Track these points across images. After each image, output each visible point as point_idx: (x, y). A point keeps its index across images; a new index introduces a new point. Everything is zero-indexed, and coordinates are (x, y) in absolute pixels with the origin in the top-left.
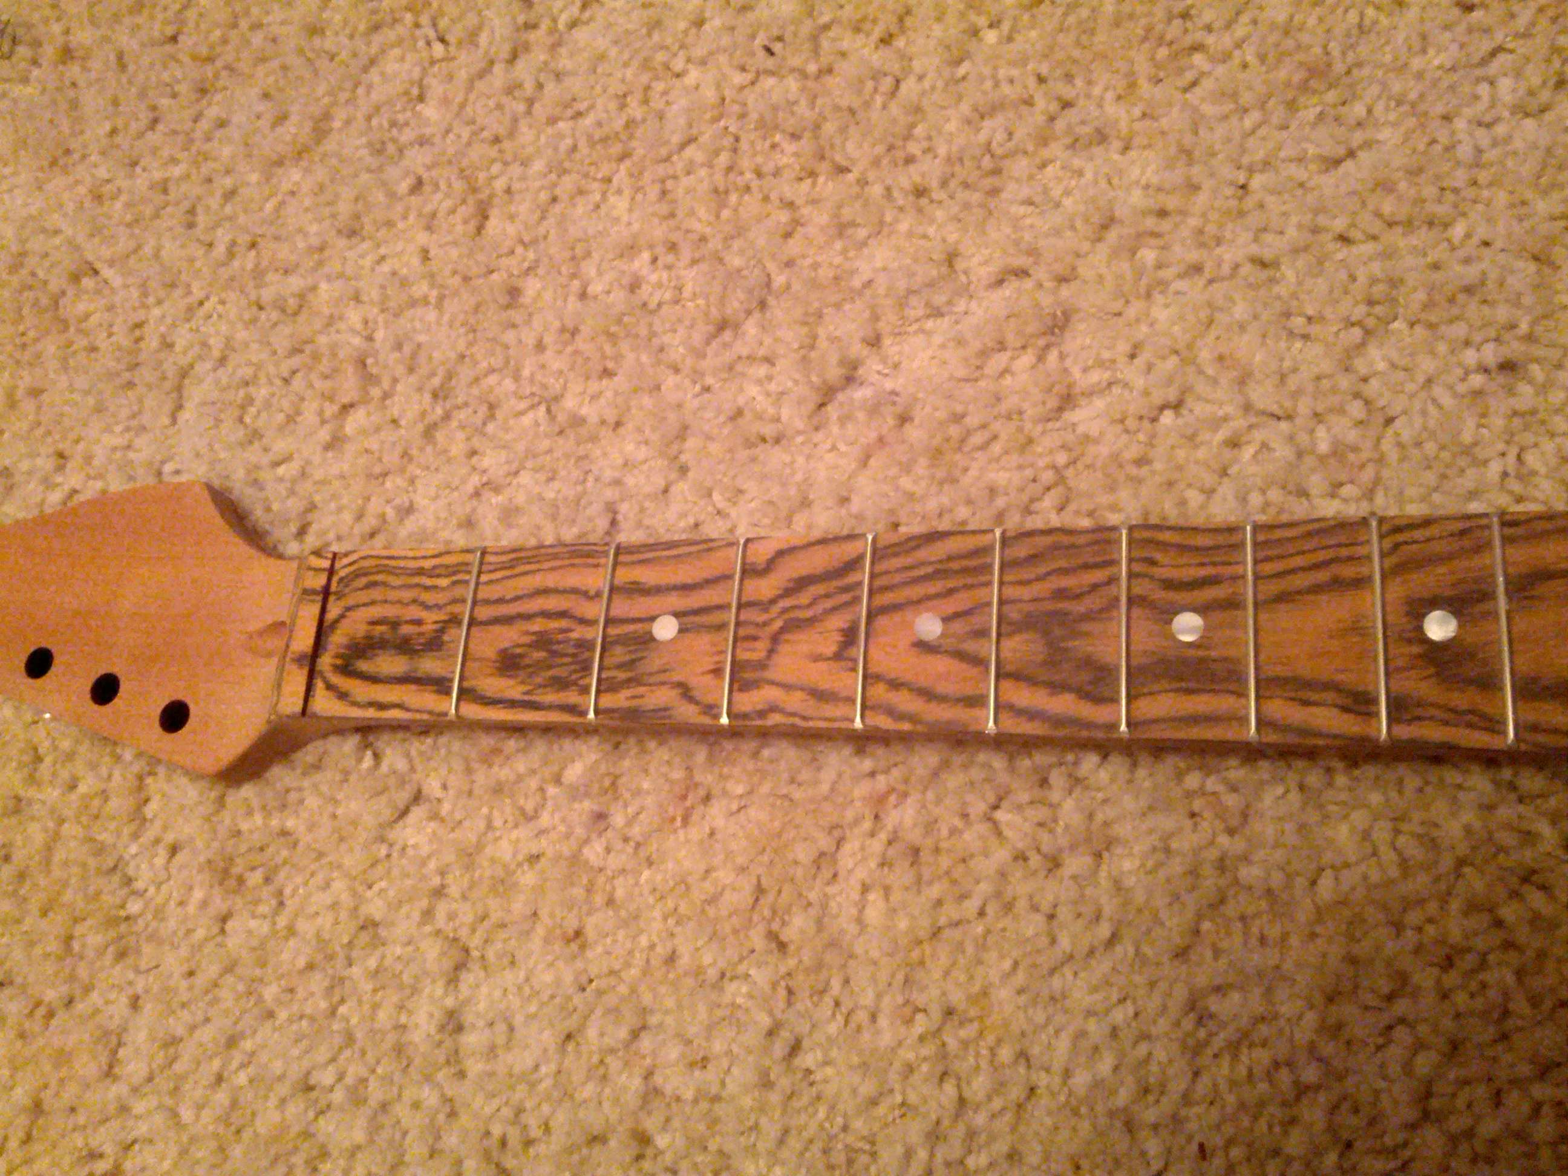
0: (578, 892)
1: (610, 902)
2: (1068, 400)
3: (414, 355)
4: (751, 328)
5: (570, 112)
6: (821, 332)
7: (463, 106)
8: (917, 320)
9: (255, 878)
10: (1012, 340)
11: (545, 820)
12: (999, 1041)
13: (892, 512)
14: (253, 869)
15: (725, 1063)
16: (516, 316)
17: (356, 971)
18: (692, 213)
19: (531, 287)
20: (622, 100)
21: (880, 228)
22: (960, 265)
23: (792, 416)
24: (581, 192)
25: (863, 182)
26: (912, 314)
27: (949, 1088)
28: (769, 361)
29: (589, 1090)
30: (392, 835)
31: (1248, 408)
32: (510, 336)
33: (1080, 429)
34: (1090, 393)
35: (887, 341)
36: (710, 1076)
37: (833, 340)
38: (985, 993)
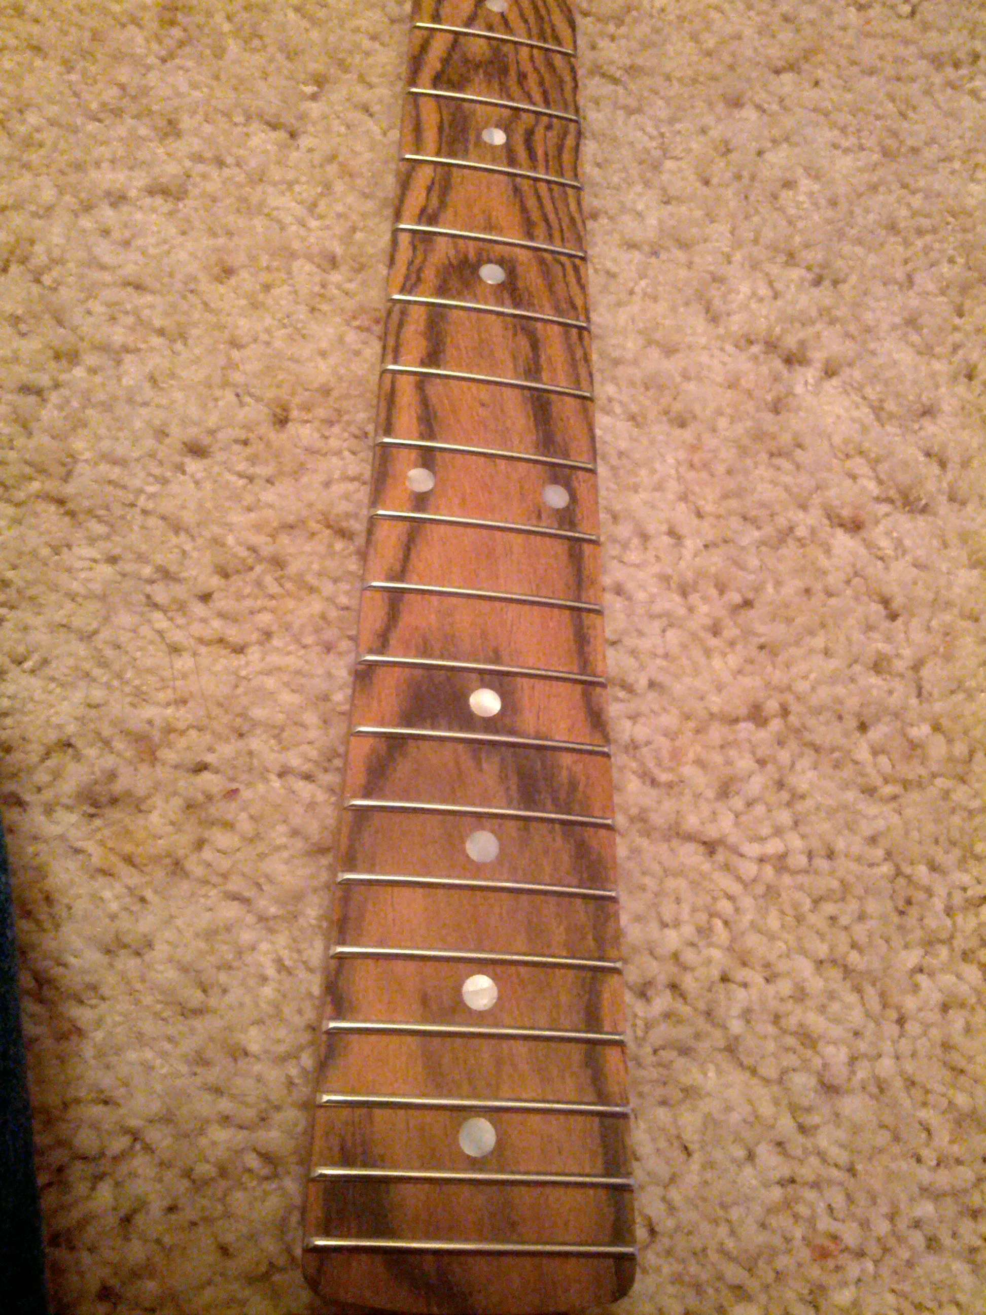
0: (264, 260)
1: (267, 288)
3: (653, 45)
5: (903, 107)
6: (819, 326)
14: (185, 30)
15: (164, 402)
16: (720, 107)
18: (867, 211)
19: (749, 113)
20: (932, 141)
24: (843, 130)
27: (215, 581)
28: (776, 296)
38: (312, 590)
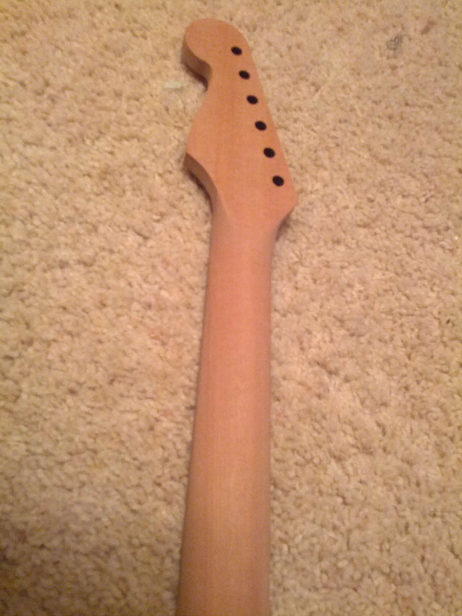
2: (339, 459)
4: (343, 332)
7: (403, 212)
8: (358, 395)
9: (106, 184)
10: (358, 433)
11: (145, 286)
12: (88, 474)
13: (283, 397)
17: (77, 226)
21: (390, 375)
22: (382, 408)
23: (312, 352)
25: (406, 366)
26: (360, 393)
29: (45, 319)
30: (130, 232)
31: (349, 531)
32: (322, 243)
33: (329, 466)
34: (343, 468)
35: (348, 385)
36: (58, 364)
37: (344, 363)
